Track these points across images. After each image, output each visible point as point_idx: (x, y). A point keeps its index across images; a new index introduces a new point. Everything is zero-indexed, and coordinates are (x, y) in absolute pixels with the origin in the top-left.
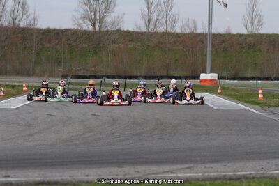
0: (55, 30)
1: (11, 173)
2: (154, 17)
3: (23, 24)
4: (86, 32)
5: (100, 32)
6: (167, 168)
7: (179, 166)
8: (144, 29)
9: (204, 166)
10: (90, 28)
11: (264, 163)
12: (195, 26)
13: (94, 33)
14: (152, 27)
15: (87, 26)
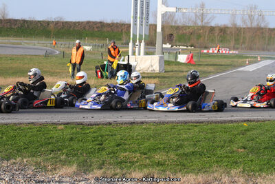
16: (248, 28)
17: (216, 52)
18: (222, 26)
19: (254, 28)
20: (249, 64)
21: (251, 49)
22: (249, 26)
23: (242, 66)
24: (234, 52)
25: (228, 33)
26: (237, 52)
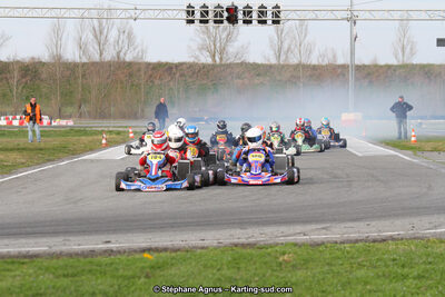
0: (167, 63)
1: (112, 237)
2: (286, 46)
3: (129, 58)
4: (204, 66)
5: (221, 65)
6: (299, 228)
7: (314, 226)
8: (273, 61)
9: (343, 225)
10: (209, 61)
11: (415, 220)
12: (334, 56)
13: (214, 66)
14: (283, 57)
15: (206, 59)
16: (94, 64)
17: (16, 123)
18: (27, 60)
19: (109, 64)
20: (108, 145)
21: (103, 116)
22: (96, 58)
23: (92, 150)
24: (63, 122)
25: (44, 76)
26: (71, 123)
